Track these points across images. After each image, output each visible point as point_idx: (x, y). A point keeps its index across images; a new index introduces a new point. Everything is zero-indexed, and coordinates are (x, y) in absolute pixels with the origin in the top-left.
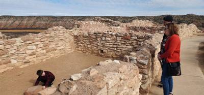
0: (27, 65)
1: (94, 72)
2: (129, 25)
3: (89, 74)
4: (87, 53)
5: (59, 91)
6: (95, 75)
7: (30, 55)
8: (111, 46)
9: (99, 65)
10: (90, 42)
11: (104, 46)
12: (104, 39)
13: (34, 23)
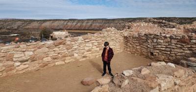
0: (84, 59)
1: (145, 71)
2: (188, 26)
3: (141, 72)
4: (136, 54)
5: (113, 82)
6: (146, 74)
7: (88, 51)
8: (164, 49)
9: (150, 65)
10: (139, 43)
11: (154, 48)
12: (155, 40)
13: (91, 25)
